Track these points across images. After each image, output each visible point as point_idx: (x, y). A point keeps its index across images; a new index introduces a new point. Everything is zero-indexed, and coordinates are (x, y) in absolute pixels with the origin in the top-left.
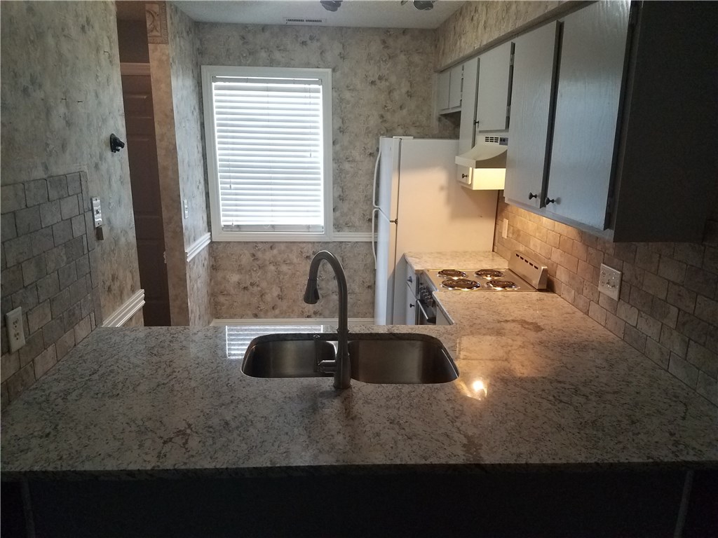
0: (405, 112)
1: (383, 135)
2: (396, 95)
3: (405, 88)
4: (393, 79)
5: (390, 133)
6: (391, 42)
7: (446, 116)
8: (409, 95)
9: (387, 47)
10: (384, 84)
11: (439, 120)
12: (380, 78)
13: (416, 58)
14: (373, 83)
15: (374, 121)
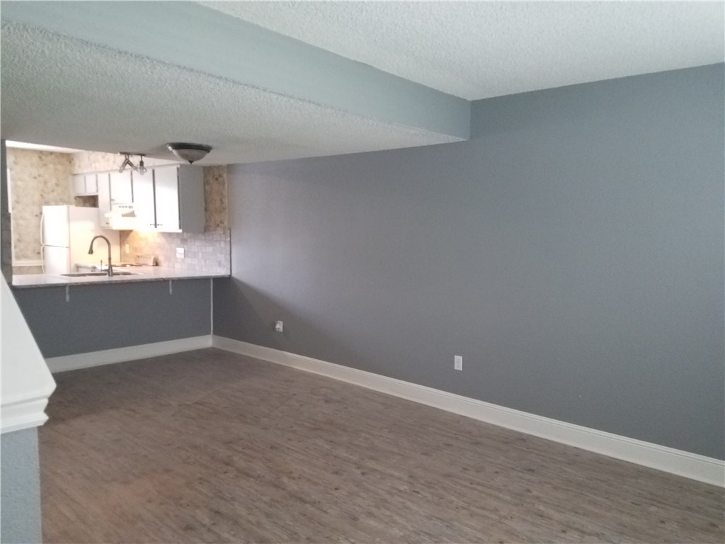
0: (55, 194)
1: (44, 205)
2: (49, 185)
3: (54, 181)
4: (47, 176)
5: (47, 203)
6: (44, 157)
7: (79, 197)
8: (57, 185)
9: (42, 160)
10: (41, 179)
11: (75, 198)
12: (39, 176)
13: (59, 167)
14: (35, 178)
15: (37, 197)
